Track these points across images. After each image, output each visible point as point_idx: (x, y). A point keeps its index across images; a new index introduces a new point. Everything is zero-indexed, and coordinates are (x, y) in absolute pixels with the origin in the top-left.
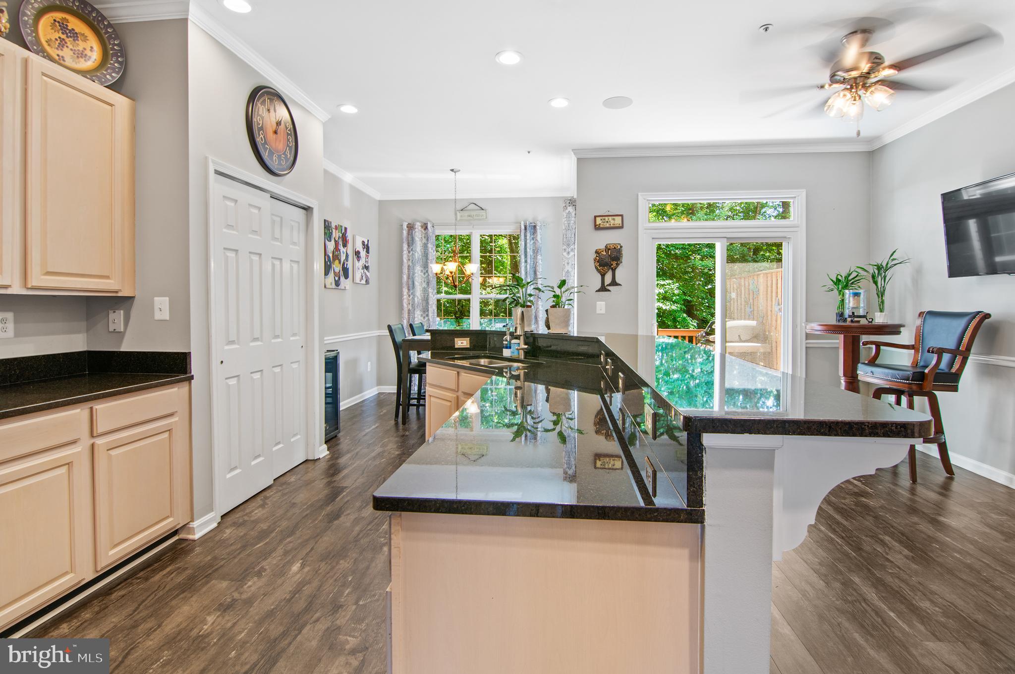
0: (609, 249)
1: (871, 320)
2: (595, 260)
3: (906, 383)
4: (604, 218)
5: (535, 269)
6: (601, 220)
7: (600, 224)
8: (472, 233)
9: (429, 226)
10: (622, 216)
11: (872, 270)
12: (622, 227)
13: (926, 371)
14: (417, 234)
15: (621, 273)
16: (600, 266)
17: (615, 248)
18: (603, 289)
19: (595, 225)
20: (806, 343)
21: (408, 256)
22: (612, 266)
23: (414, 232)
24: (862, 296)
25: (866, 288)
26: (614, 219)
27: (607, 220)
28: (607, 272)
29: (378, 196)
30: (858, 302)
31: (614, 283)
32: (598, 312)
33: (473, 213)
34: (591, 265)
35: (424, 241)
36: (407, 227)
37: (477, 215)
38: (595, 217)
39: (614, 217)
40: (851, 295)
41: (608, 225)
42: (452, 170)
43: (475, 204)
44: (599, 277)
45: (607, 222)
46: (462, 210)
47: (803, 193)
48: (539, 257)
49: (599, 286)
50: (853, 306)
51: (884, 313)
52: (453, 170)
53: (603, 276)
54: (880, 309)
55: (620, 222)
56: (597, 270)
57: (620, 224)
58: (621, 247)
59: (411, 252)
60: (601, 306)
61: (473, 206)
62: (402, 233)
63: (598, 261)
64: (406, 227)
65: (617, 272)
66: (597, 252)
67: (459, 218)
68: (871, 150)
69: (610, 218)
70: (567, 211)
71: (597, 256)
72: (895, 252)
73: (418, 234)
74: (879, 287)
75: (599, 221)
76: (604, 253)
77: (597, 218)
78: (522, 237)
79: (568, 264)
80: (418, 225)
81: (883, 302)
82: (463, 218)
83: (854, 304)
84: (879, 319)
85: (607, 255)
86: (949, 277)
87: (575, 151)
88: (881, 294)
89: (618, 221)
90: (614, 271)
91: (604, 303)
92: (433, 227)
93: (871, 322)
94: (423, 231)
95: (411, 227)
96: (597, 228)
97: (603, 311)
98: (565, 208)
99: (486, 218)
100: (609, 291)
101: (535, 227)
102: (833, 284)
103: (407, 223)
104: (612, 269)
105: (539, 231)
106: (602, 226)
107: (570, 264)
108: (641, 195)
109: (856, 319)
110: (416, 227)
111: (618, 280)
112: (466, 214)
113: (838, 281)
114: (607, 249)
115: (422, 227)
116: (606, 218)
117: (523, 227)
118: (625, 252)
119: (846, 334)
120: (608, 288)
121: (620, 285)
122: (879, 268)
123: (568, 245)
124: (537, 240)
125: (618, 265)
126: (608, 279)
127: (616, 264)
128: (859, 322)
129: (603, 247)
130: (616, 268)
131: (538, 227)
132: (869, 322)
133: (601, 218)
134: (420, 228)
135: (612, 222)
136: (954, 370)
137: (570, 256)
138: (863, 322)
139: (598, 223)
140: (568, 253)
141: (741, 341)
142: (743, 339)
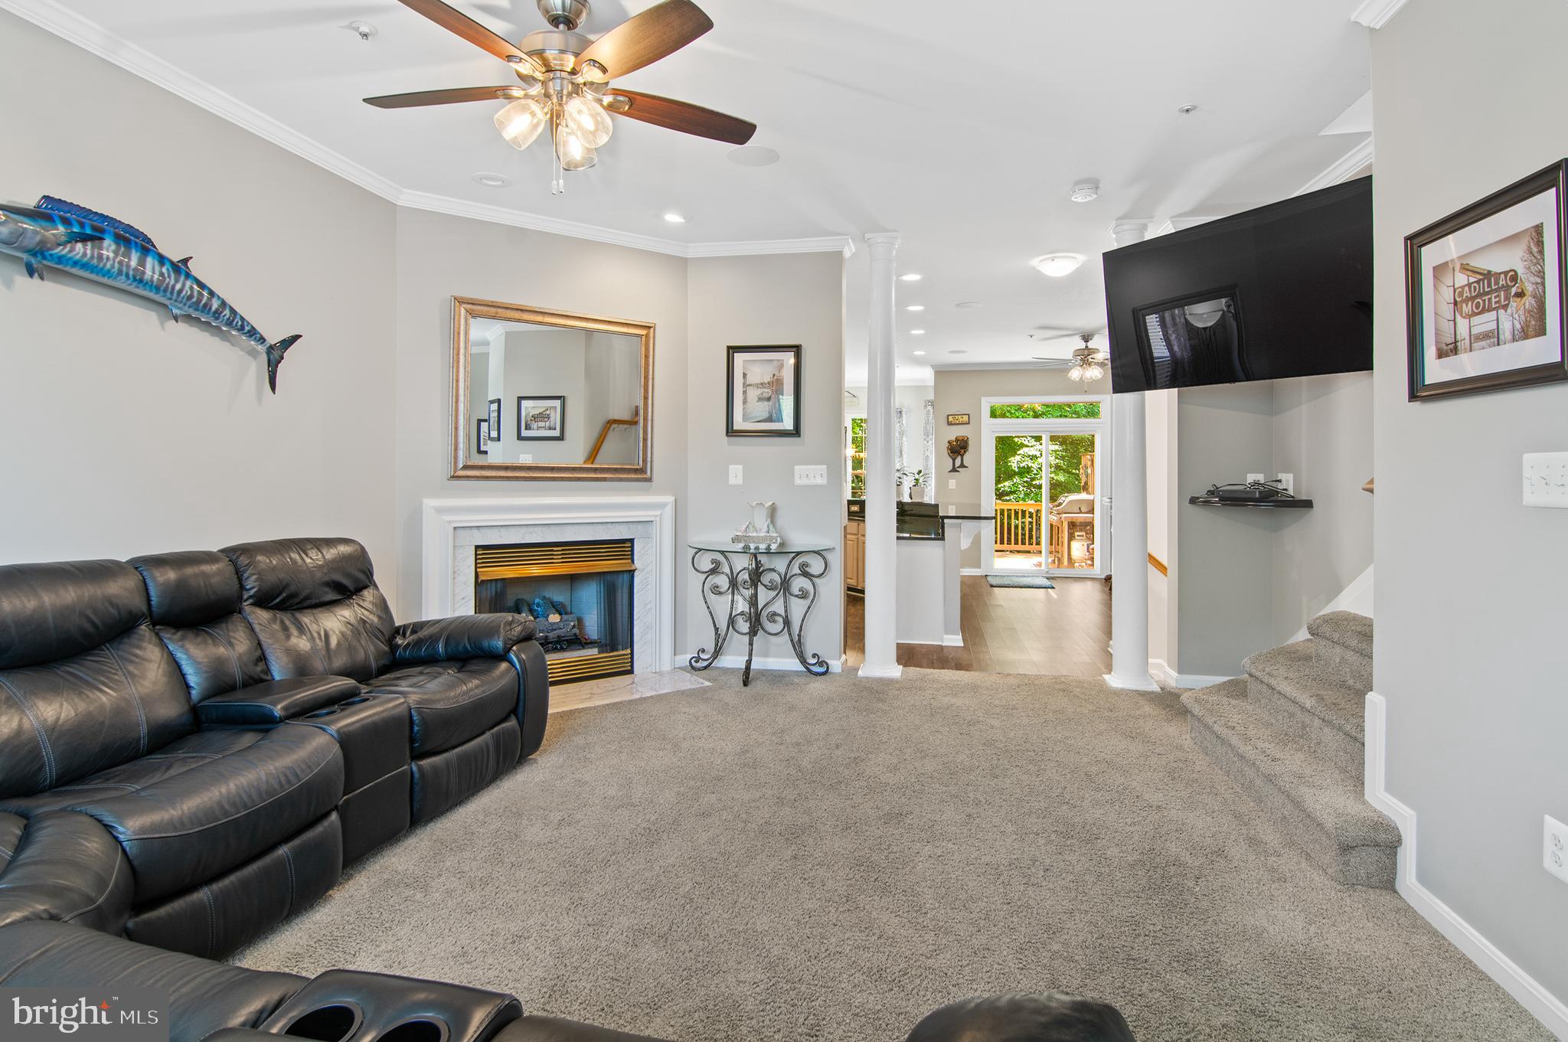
2: (948, 448)
6: (953, 418)
10: (969, 415)
12: (969, 423)
15: (968, 459)
16: (952, 452)
17: (962, 439)
18: (954, 470)
19: (948, 421)
22: (961, 453)
27: (957, 418)
28: (957, 457)
31: (962, 466)
32: (950, 487)
34: (945, 452)
37: (850, 402)
38: (948, 415)
39: (962, 416)
41: (958, 422)
43: (849, 392)
44: (951, 461)
45: (957, 420)
47: (1109, 398)
48: (904, 439)
49: (951, 468)
53: (954, 460)
56: (950, 455)
57: (967, 421)
58: (968, 438)
60: (952, 483)
61: (845, 393)
63: (950, 449)
65: (964, 457)
66: (949, 442)
69: (960, 417)
70: (927, 410)
71: (949, 445)
75: (951, 419)
76: (955, 443)
77: (950, 416)
79: (927, 450)
85: (957, 445)
87: (933, 366)
89: (966, 418)
90: (962, 456)
91: (954, 480)
96: (950, 424)
97: (954, 487)
98: (925, 406)
99: (857, 402)
100: (958, 471)
101: (900, 412)
105: (904, 416)
106: (953, 422)
107: (929, 451)
108: (983, 399)
111: (965, 463)
114: (957, 440)
116: (957, 416)
118: (970, 442)
120: (958, 469)
121: (967, 467)
123: (928, 435)
125: (965, 452)
126: (958, 462)
129: (954, 439)
130: (964, 455)
131: (903, 413)
133: (953, 416)
135: (961, 419)
137: (929, 444)
140: (928, 442)
141: (1081, 512)
142: (1083, 511)
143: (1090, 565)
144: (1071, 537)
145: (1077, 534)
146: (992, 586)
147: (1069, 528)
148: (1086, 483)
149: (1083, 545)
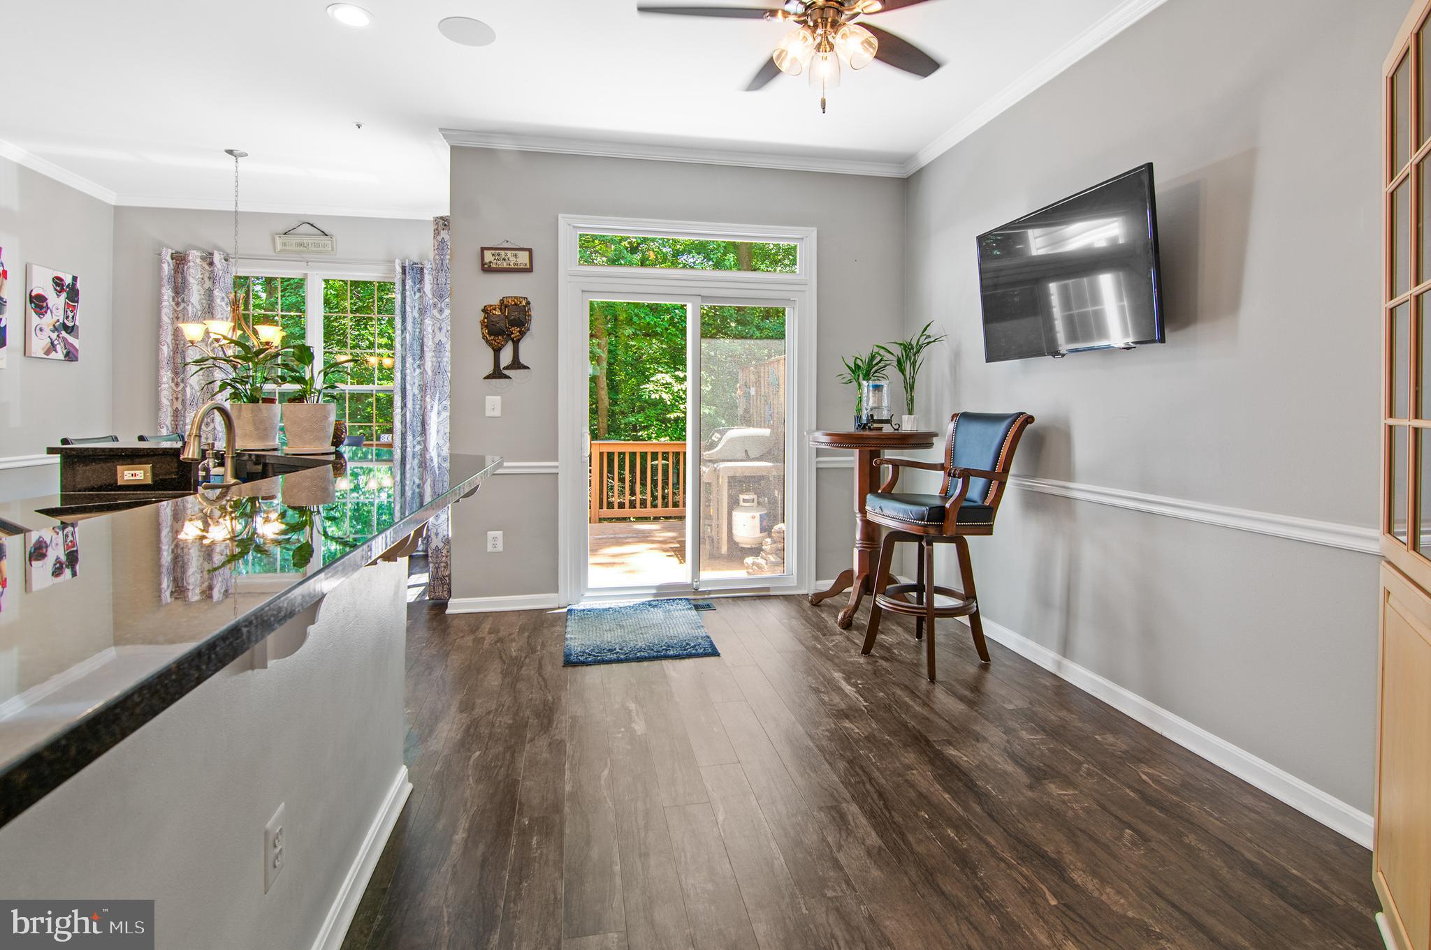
0: (506, 306)
1: (896, 427)
2: (482, 323)
3: (920, 525)
4: (497, 252)
5: (423, 342)
6: (493, 255)
7: (490, 262)
8: (306, 275)
9: (217, 258)
10: (530, 250)
11: (898, 351)
12: (530, 270)
13: (947, 505)
14: (192, 271)
15: (529, 349)
16: (490, 334)
17: (516, 304)
18: (497, 374)
19: (483, 264)
20: (817, 462)
21: (176, 311)
22: (512, 336)
23: (186, 267)
24: (885, 389)
25: (891, 379)
26: (516, 256)
27: (503, 256)
28: (503, 346)
29: (112, 199)
30: (880, 400)
31: (516, 364)
32: (489, 413)
33: (306, 240)
34: (477, 333)
35: (208, 284)
36: (172, 259)
37: (315, 245)
38: (483, 249)
39: (516, 252)
40: (871, 388)
41: (505, 265)
42: (230, 152)
43: (312, 225)
44: (490, 353)
45: (504, 259)
46: (285, 234)
47: (812, 233)
49: (489, 369)
50: (874, 405)
51: (913, 416)
52: (232, 151)
53: (497, 351)
54: (909, 409)
55: (527, 261)
56: (487, 341)
57: (526, 265)
58: (528, 303)
59: (183, 305)
60: (493, 404)
61: (306, 228)
62: (160, 268)
63: (486, 326)
64: (169, 258)
65: (523, 345)
66: (485, 310)
67: (279, 247)
68: (905, 176)
69: (509, 253)
70: (440, 238)
71: (485, 318)
72: (928, 325)
73: (195, 272)
74: (908, 377)
75: (488, 257)
76: (498, 312)
77: (485, 251)
78: (398, 287)
79: (440, 329)
80: (195, 256)
81: (912, 400)
82: (288, 248)
83: (875, 402)
84: (908, 425)
85: (502, 316)
86: (988, 361)
87: (446, 132)
88: (910, 387)
89: (523, 258)
90: (516, 343)
91: (499, 397)
92: (226, 260)
93: (897, 430)
94: (207, 267)
95: (180, 260)
96: (487, 269)
97: (497, 413)
98: (437, 232)
99: (333, 249)
100: (508, 377)
101: (422, 269)
102: (850, 372)
103: (170, 251)
104: (512, 340)
105: (427, 277)
106: (494, 266)
107: (444, 331)
108: (563, 218)
109: (875, 425)
110: (190, 258)
111: (523, 360)
112: (292, 240)
113: (857, 367)
114: (503, 304)
115: (203, 259)
116: (503, 253)
117: (399, 270)
118: (535, 313)
119: (863, 449)
120: (506, 372)
121: (528, 368)
122: (907, 348)
123: (441, 297)
124: (424, 292)
125: (522, 334)
126: (506, 356)
127: (519, 332)
128: (881, 429)
129: (496, 302)
130: (519, 340)
131: (425, 271)
132: (895, 430)
133: (493, 252)
134: (198, 260)
135: (513, 260)
136: (987, 503)
137: (444, 316)
138: (887, 429)
139: (487, 260)
140: (441, 311)
141: (748, 459)
142: (752, 456)
143: (776, 564)
144: (734, 504)
145: (742, 497)
146: (570, 662)
147: (730, 487)
148: (746, 411)
149: (753, 517)
